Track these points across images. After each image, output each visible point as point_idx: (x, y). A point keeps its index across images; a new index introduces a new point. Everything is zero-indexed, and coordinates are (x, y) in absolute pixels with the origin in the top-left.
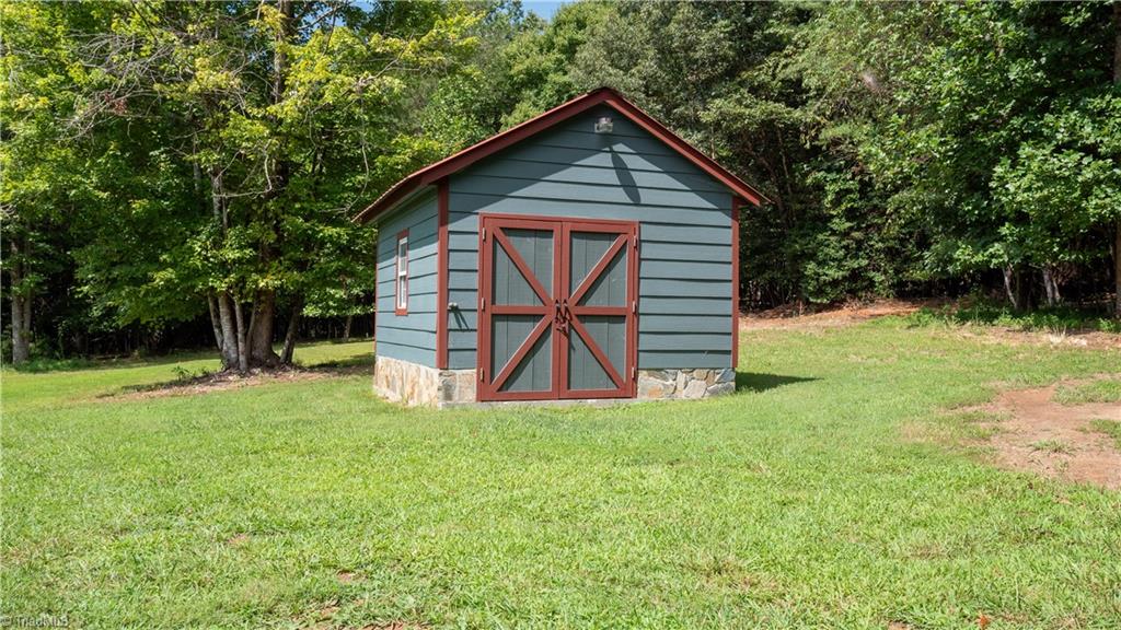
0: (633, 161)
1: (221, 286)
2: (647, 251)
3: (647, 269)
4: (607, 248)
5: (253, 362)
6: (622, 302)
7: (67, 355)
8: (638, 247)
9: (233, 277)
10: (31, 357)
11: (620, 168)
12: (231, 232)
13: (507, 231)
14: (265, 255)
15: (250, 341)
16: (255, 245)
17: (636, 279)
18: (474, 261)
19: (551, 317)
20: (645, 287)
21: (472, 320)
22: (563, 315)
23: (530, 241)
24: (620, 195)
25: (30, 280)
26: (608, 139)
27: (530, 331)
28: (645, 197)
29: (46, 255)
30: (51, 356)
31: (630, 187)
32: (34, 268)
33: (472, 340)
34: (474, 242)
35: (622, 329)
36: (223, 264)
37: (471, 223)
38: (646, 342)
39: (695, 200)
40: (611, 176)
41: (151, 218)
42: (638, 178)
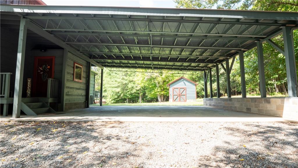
0: (185, 82)
1: (158, 94)
2: (187, 89)
3: (187, 91)
4: (183, 89)
5: (161, 101)
6: (185, 94)
7: (145, 102)
8: (186, 89)
9: (159, 93)
10: (142, 102)
11: (184, 83)
12: (159, 88)
13: (175, 89)
14: (162, 90)
15: (161, 99)
16: (161, 89)
17: (186, 92)
18: (172, 91)
19: (178, 95)
20: (187, 93)
21: (172, 96)
22: (179, 95)
23: (176, 89)
24: (184, 85)
25: (142, 93)
26: (183, 81)
27: (177, 96)
28: (187, 85)
29: (143, 91)
30: (144, 102)
31: (185, 84)
32: (142, 92)
33: (172, 97)
34: (172, 89)
35: (185, 96)
36: (158, 91)
37: (172, 88)
38: (187, 97)
39: (192, 85)
40: (184, 84)
41: (152, 87)
42: (186, 84)
